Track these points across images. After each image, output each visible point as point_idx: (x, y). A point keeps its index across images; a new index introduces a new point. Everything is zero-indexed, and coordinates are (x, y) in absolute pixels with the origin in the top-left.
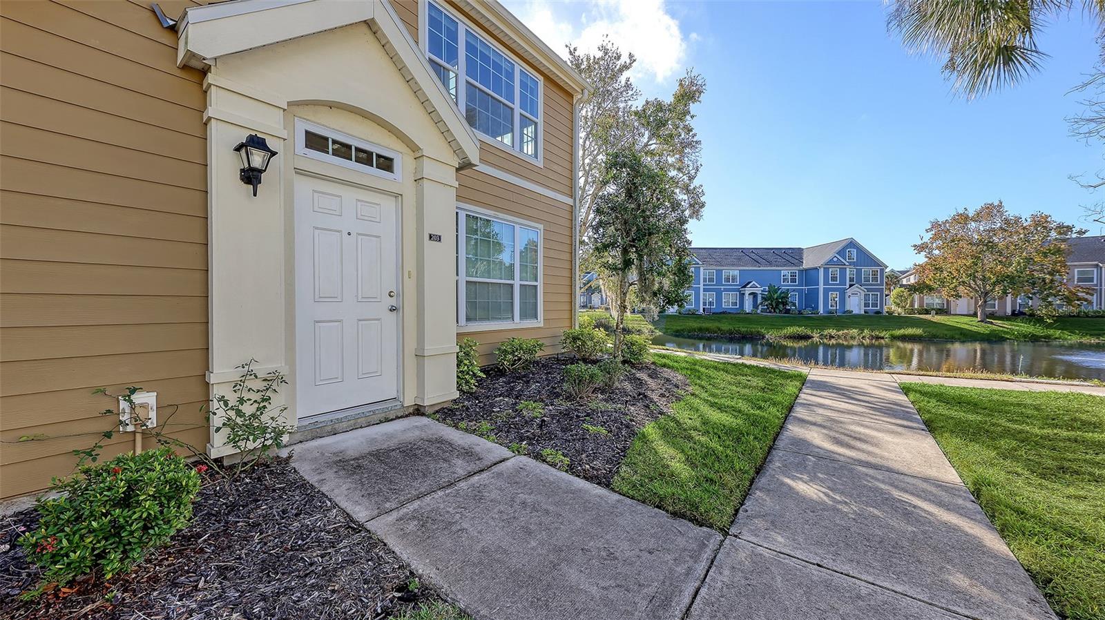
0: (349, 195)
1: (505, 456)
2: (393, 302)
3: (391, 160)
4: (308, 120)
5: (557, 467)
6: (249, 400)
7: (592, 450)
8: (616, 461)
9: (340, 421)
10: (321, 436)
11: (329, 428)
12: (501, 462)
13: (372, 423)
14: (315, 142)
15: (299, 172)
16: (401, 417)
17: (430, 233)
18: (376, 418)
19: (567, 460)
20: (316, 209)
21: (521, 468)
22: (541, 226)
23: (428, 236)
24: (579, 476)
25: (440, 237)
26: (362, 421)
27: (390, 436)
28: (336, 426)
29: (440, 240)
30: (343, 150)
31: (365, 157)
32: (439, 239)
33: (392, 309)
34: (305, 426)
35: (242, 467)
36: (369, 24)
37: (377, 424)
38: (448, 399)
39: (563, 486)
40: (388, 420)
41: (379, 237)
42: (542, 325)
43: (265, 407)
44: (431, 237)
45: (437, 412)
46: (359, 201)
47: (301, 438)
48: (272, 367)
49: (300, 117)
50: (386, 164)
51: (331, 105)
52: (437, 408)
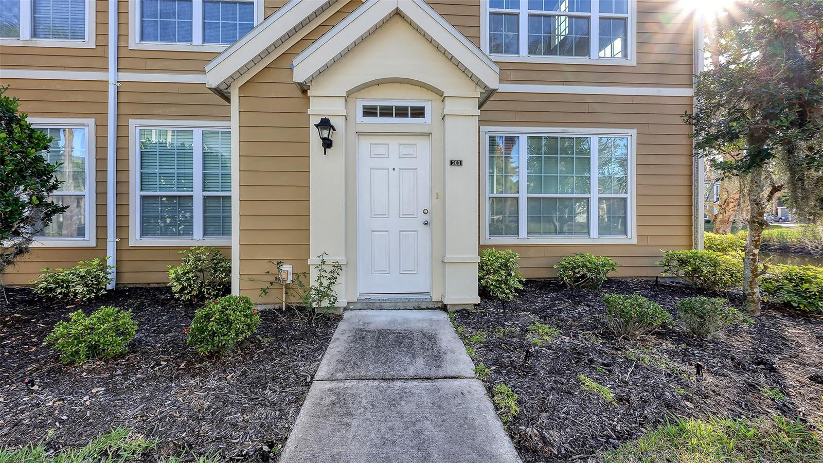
0: (393, 142)
1: (463, 374)
2: (426, 218)
3: (423, 109)
4: (363, 98)
5: (499, 412)
6: (326, 277)
7: (568, 413)
8: (591, 447)
9: (385, 301)
10: (373, 308)
11: (378, 305)
12: (452, 378)
13: (407, 308)
14: (369, 112)
15: (359, 134)
16: (429, 309)
17: (451, 159)
18: (411, 305)
19: (515, 409)
20: (373, 156)
21: (462, 393)
22: (634, 132)
23: (449, 163)
24: (512, 438)
25: (461, 162)
26: (401, 305)
27: (407, 321)
28: (383, 304)
29: (461, 165)
30: (386, 112)
31: (402, 112)
32: (460, 163)
33: (426, 224)
34: (363, 300)
35: (316, 316)
36: (398, 13)
37: (411, 309)
38: (471, 302)
39: (480, 439)
40: (420, 309)
41: (416, 169)
42: (634, 241)
43: (334, 283)
44: (452, 163)
45: (457, 311)
46: (401, 144)
47: (361, 307)
48: (336, 258)
49: (360, 99)
50: (419, 112)
51: (378, 83)
52: (458, 308)
